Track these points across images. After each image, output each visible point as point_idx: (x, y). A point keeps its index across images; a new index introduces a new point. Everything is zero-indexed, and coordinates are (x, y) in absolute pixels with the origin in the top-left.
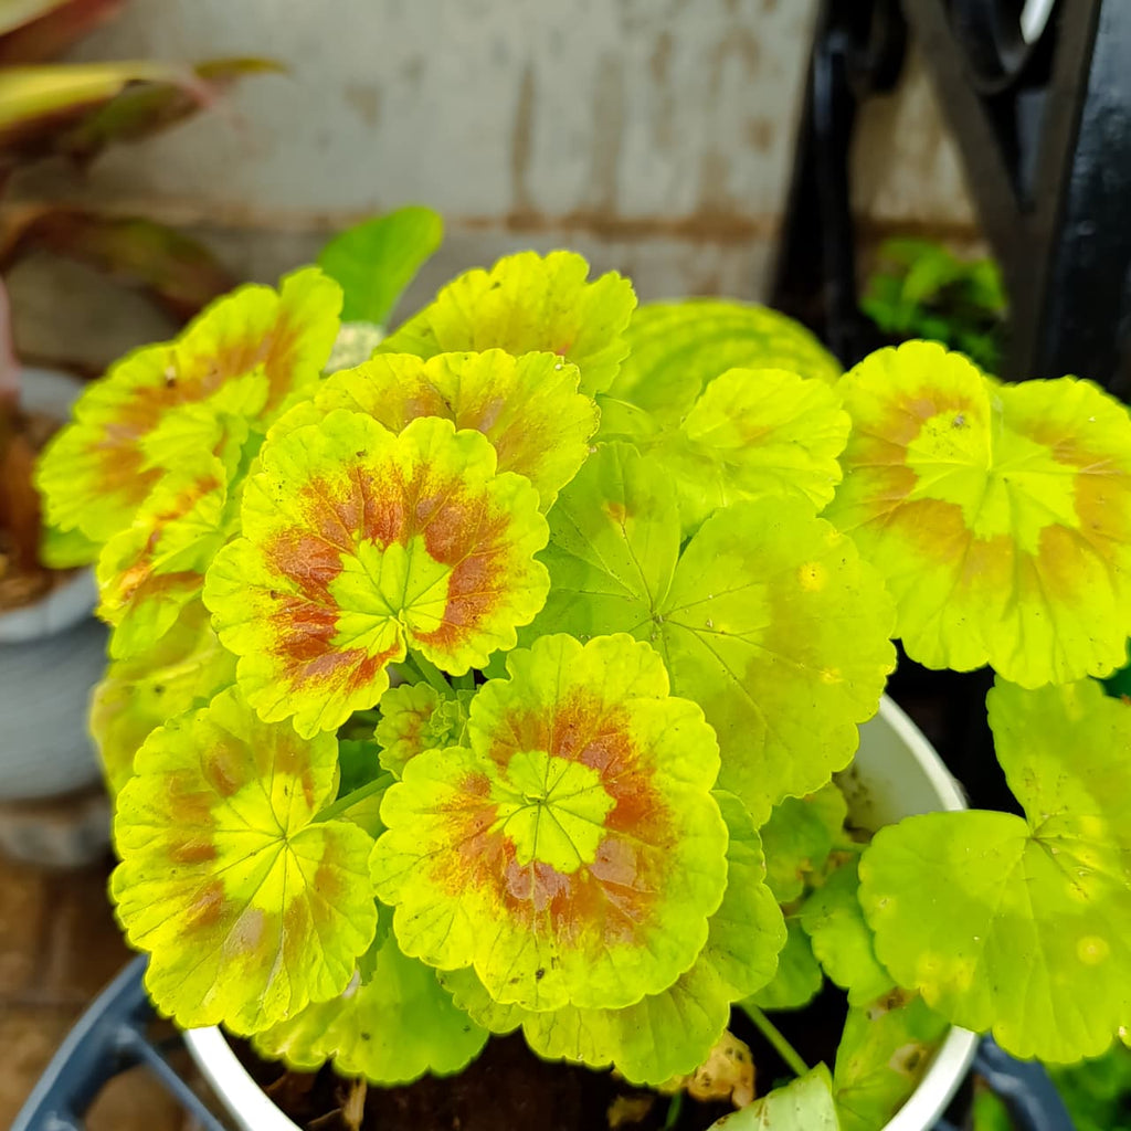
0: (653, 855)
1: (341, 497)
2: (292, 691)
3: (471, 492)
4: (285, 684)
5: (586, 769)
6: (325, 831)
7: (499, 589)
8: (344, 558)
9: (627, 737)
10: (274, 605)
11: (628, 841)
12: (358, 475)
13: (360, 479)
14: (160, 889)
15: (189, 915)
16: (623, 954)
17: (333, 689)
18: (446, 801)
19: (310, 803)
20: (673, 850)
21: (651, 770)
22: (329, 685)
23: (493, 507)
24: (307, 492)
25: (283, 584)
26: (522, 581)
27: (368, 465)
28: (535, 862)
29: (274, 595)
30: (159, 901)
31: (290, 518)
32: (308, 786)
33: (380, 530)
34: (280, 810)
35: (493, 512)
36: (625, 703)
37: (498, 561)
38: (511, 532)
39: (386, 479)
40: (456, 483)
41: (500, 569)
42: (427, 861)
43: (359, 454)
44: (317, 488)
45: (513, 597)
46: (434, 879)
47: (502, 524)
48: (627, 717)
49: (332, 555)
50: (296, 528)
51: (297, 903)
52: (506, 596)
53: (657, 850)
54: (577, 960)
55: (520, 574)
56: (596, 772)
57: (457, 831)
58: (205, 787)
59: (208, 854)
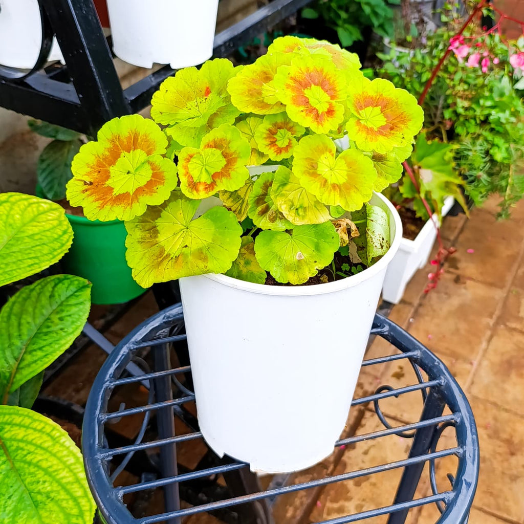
0: (395, 108)
1: (294, 85)
2: (323, 126)
3: (311, 69)
4: (320, 126)
5: (368, 108)
6: (340, 158)
7: (333, 82)
8: (305, 95)
9: (370, 96)
10: (304, 114)
11: (388, 111)
12: (292, 78)
13: (294, 79)
14: (326, 194)
15: (337, 192)
16: (410, 124)
17: (328, 121)
18: (358, 129)
19: (333, 155)
20: (399, 103)
21: (382, 95)
22: (326, 121)
23: (318, 68)
24: (287, 88)
25: (302, 108)
26: (337, 76)
27: (292, 75)
28: (378, 128)
29: (302, 111)
30: (329, 196)
31: (290, 95)
32: (330, 152)
33: (306, 85)
34: (327, 163)
35: (319, 69)
36: (364, 90)
37: (328, 77)
38: (325, 71)
39: (299, 75)
40: (308, 69)
41: (330, 78)
42: (367, 140)
43: (289, 74)
44: (288, 86)
45: (338, 81)
46: (372, 141)
47: (322, 71)
48: (367, 92)
49: (303, 96)
50: (293, 96)
51: (348, 175)
52: (336, 82)
53: (395, 106)
54: (405, 130)
55: (335, 76)
56: (370, 107)
57: (365, 132)
58: (311, 171)
59: (326, 181)
